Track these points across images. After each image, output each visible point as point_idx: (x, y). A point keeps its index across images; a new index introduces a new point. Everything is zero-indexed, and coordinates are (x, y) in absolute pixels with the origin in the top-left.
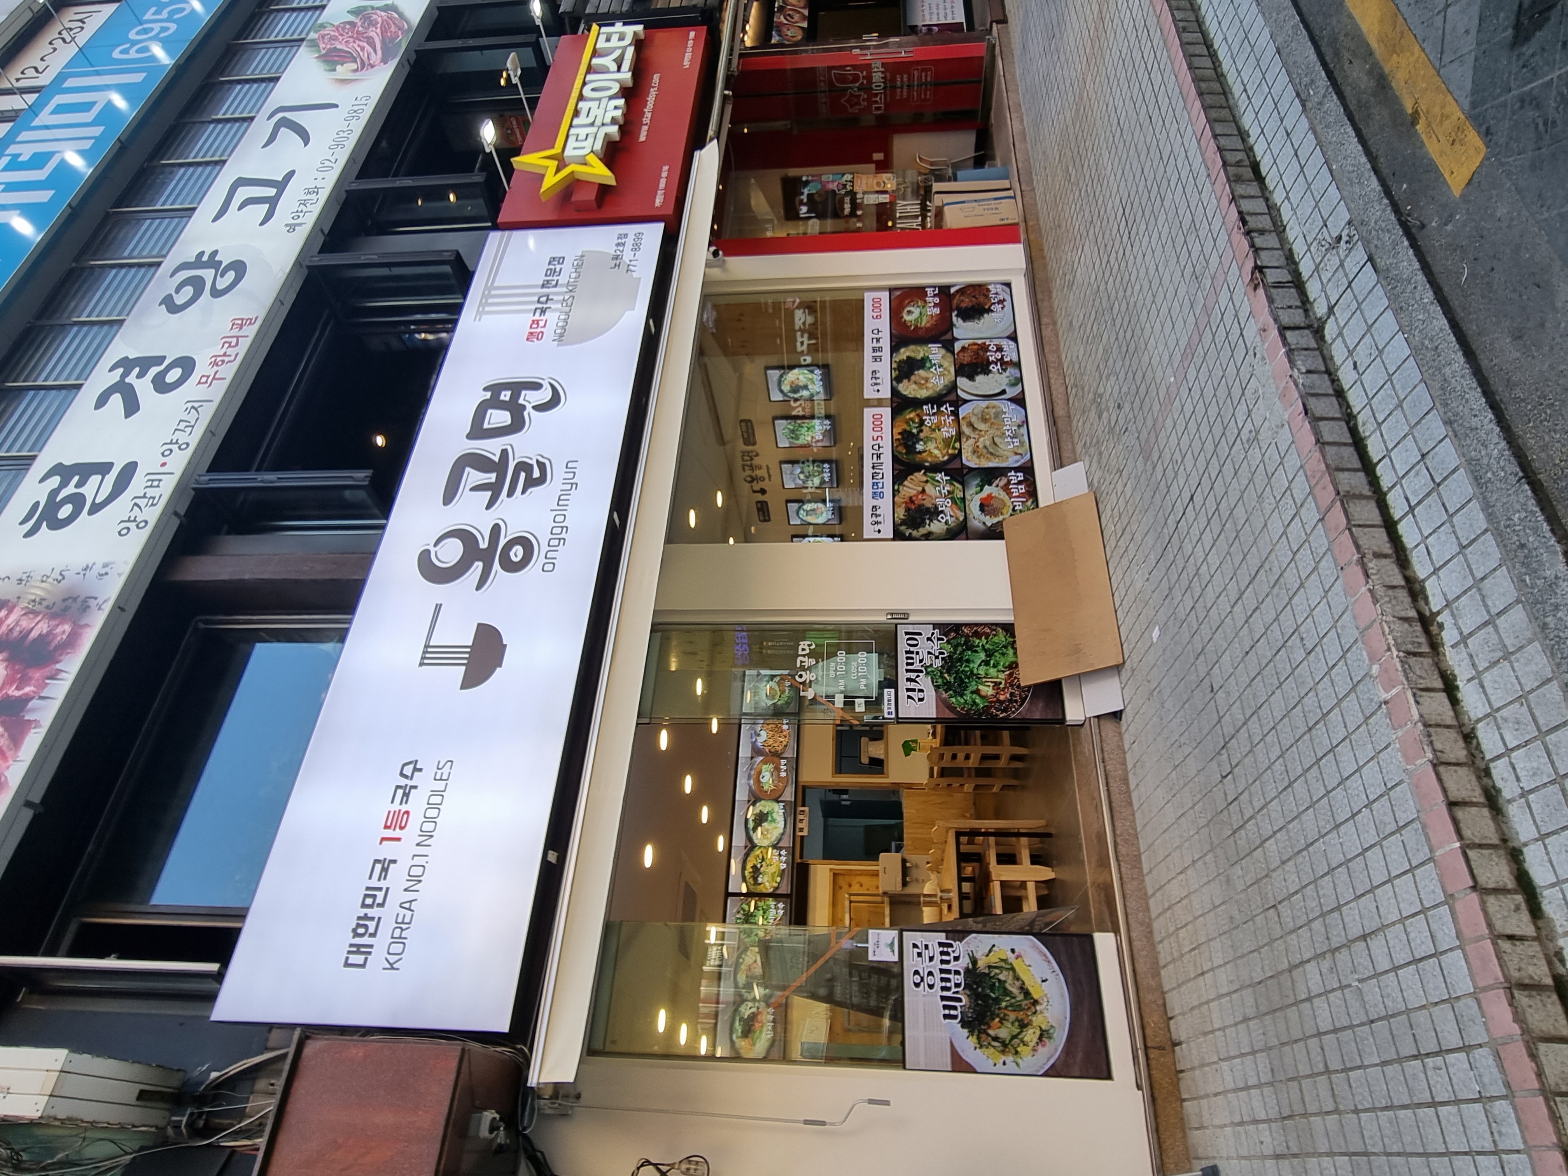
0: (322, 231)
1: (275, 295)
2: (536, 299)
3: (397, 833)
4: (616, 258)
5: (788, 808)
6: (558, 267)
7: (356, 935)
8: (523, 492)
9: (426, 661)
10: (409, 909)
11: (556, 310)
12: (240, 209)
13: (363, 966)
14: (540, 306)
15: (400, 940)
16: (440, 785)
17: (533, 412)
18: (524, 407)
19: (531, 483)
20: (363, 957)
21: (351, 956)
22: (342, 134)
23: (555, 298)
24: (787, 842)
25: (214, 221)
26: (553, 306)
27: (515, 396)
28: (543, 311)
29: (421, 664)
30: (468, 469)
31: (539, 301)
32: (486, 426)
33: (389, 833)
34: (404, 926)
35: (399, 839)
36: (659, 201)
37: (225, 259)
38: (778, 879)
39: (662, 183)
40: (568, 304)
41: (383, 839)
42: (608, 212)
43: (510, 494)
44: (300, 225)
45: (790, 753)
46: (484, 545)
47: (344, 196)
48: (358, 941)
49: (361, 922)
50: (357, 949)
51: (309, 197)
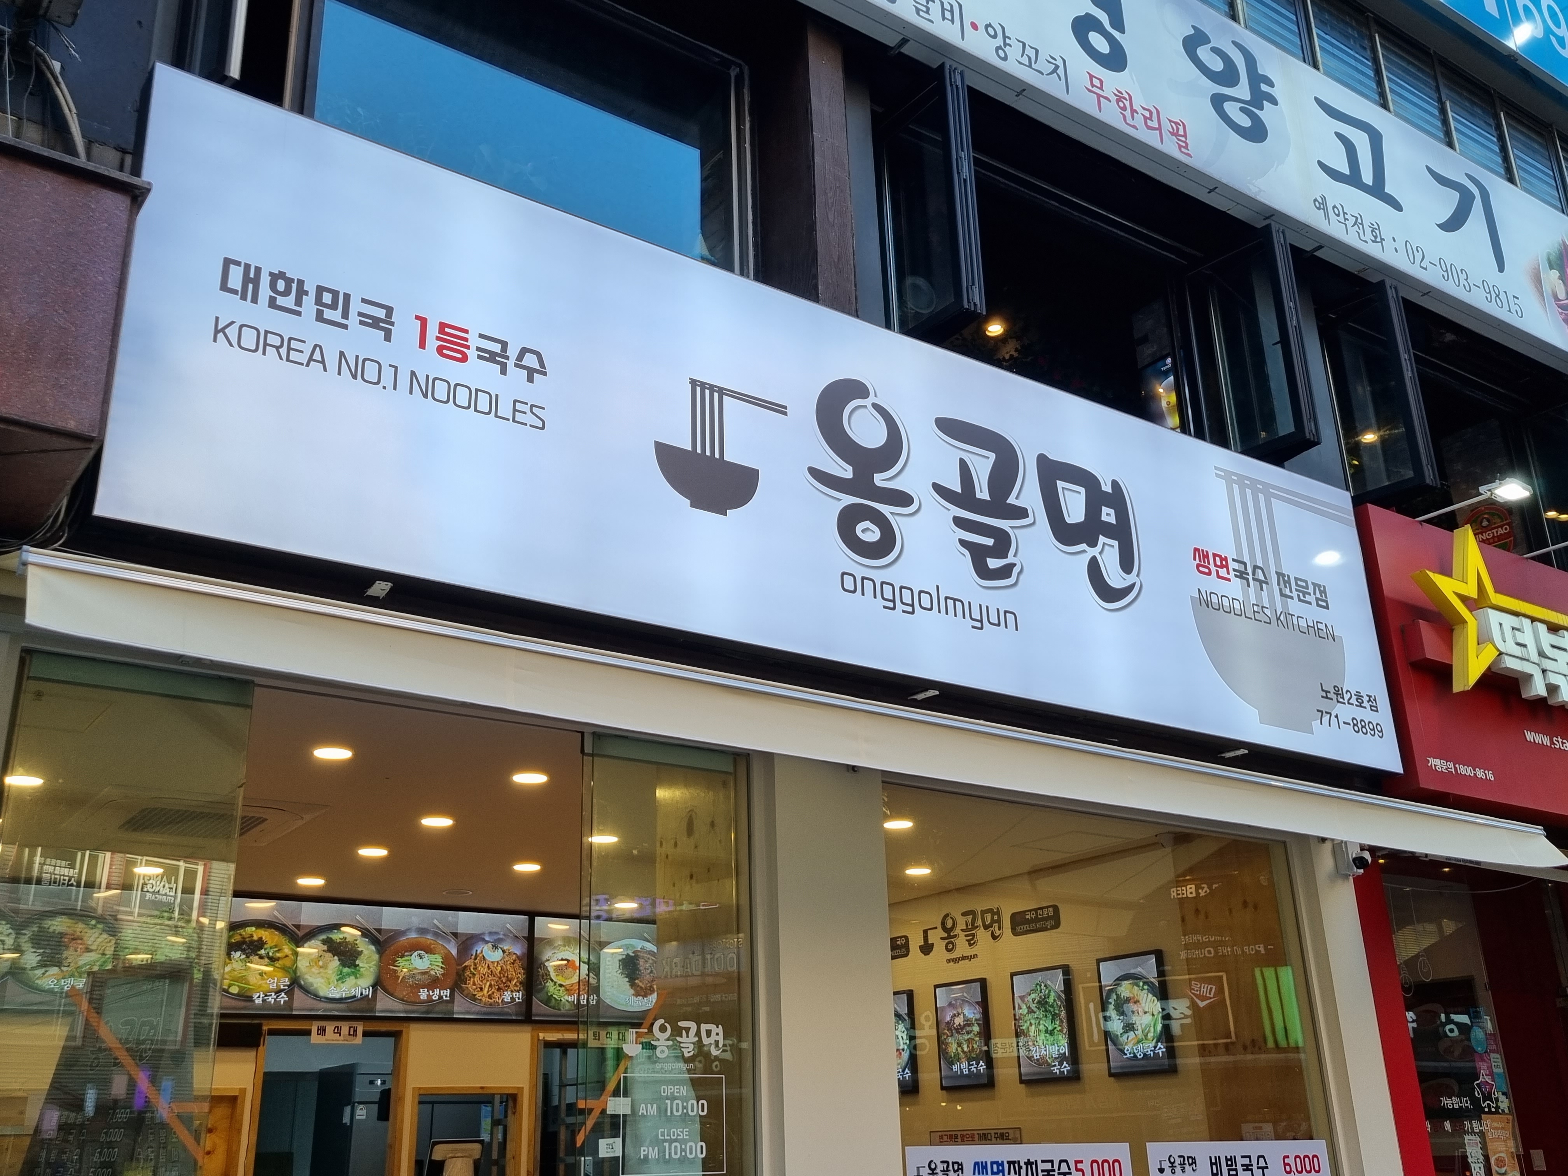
0: (1320, 247)
1: (1224, 181)
2: (1260, 564)
3: (432, 343)
4: (1338, 692)
5: (363, 1005)
6: (1311, 598)
7: (275, 277)
8: (963, 543)
9: (698, 389)
10: (311, 359)
11: (1246, 594)
12: (1339, 136)
13: (224, 287)
14: (1250, 571)
15: (262, 345)
16: (505, 409)
17: (1086, 558)
18: (1093, 544)
19: (978, 555)
20: (239, 287)
21: (241, 269)
22: (1463, 277)
23: (1264, 594)
24: (301, 1004)
25: (1316, 99)
26: (1251, 590)
27: (1109, 531)
28: (1241, 575)
29: (694, 383)
30: (992, 456)
31: (1255, 568)
32: (1060, 484)
33: (433, 331)
34: (283, 351)
35: (422, 345)
36: (1436, 763)
37: (1267, 114)
38: (234, 990)
39: (1465, 770)
40: (1256, 614)
41: (423, 321)
42: (1406, 678)
43: (959, 522)
44: (1327, 216)
45: (460, 1008)
46: (879, 479)
47: (1374, 279)
48: (265, 280)
49: (294, 286)
50: (251, 279)
51: (1368, 231)
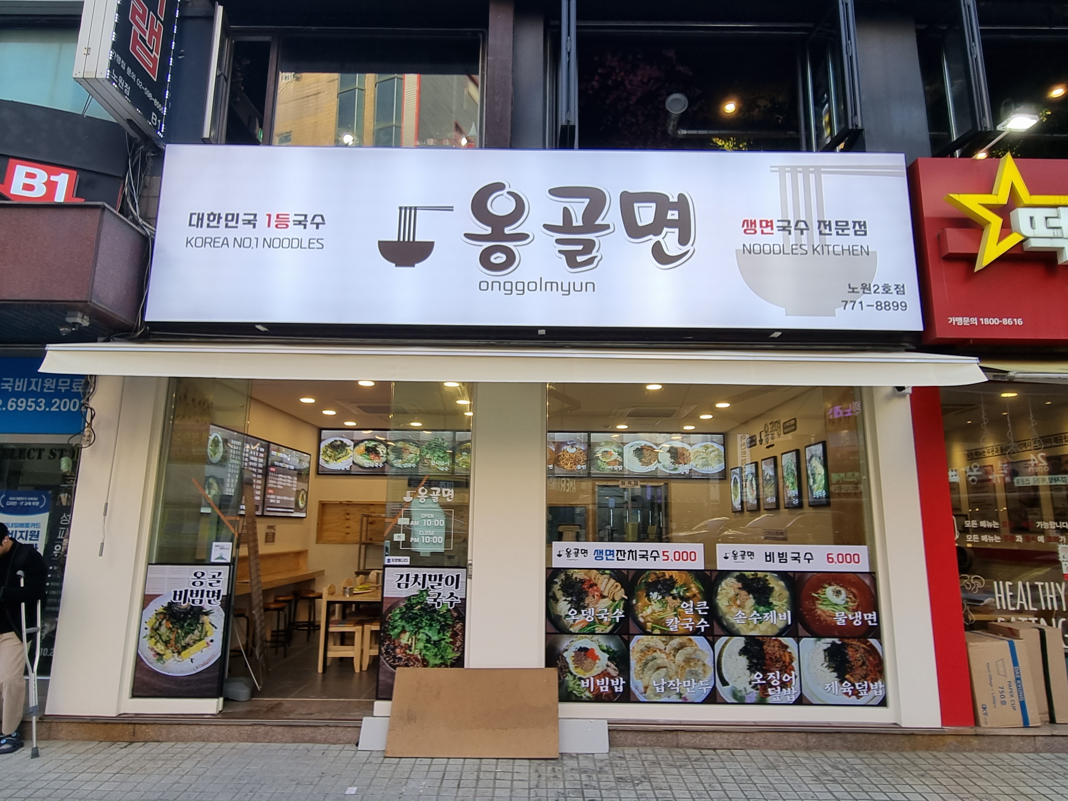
2: (803, 219)
3: (273, 223)
4: (866, 288)
7: (209, 215)
8: (560, 252)
9: (403, 211)
10: (223, 244)
11: (786, 240)
13: (190, 225)
14: (792, 224)
15: (204, 243)
16: (305, 244)
17: (652, 243)
18: (658, 234)
19: (571, 256)
20: (195, 223)
21: (196, 216)
23: (804, 236)
26: (792, 236)
27: (672, 224)
28: (784, 229)
29: (401, 208)
30: (587, 200)
31: (798, 222)
32: (637, 205)
33: (274, 218)
34: (212, 244)
35: (269, 226)
36: (956, 321)
41: (270, 216)
42: (937, 270)
43: (558, 241)
46: (508, 230)
48: (206, 217)
49: (217, 217)
50: (200, 219)
